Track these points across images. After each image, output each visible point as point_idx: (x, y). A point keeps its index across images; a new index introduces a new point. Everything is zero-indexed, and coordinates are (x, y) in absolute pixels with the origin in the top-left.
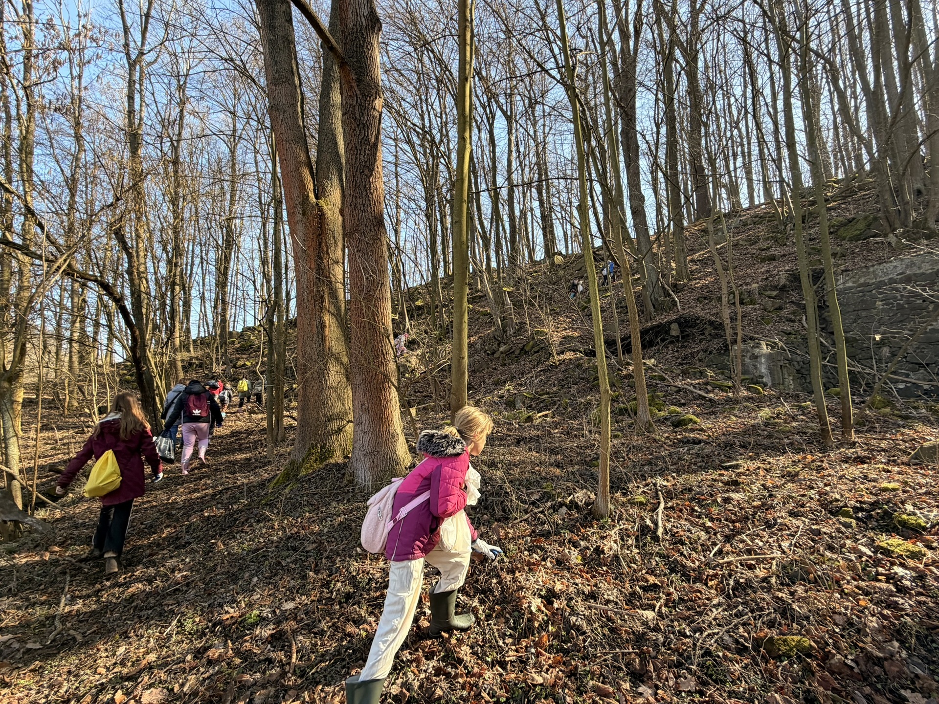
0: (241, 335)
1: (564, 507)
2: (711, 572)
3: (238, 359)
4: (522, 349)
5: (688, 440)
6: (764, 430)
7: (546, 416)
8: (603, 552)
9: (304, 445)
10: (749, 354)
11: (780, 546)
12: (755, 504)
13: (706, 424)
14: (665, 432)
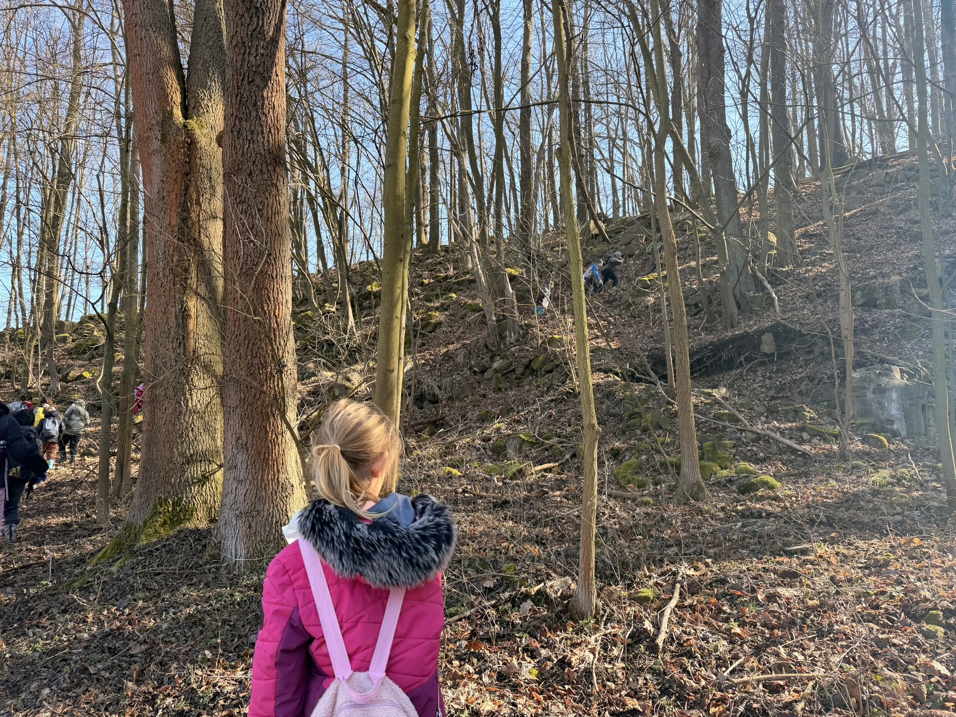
0: (78, 329)
1: (529, 601)
2: (719, 694)
3: (70, 366)
4: (527, 367)
5: (752, 513)
6: (869, 502)
7: (549, 470)
8: (569, 664)
9: (147, 500)
10: (873, 386)
11: (827, 661)
12: (810, 603)
13: (783, 489)
14: (722, 501)
